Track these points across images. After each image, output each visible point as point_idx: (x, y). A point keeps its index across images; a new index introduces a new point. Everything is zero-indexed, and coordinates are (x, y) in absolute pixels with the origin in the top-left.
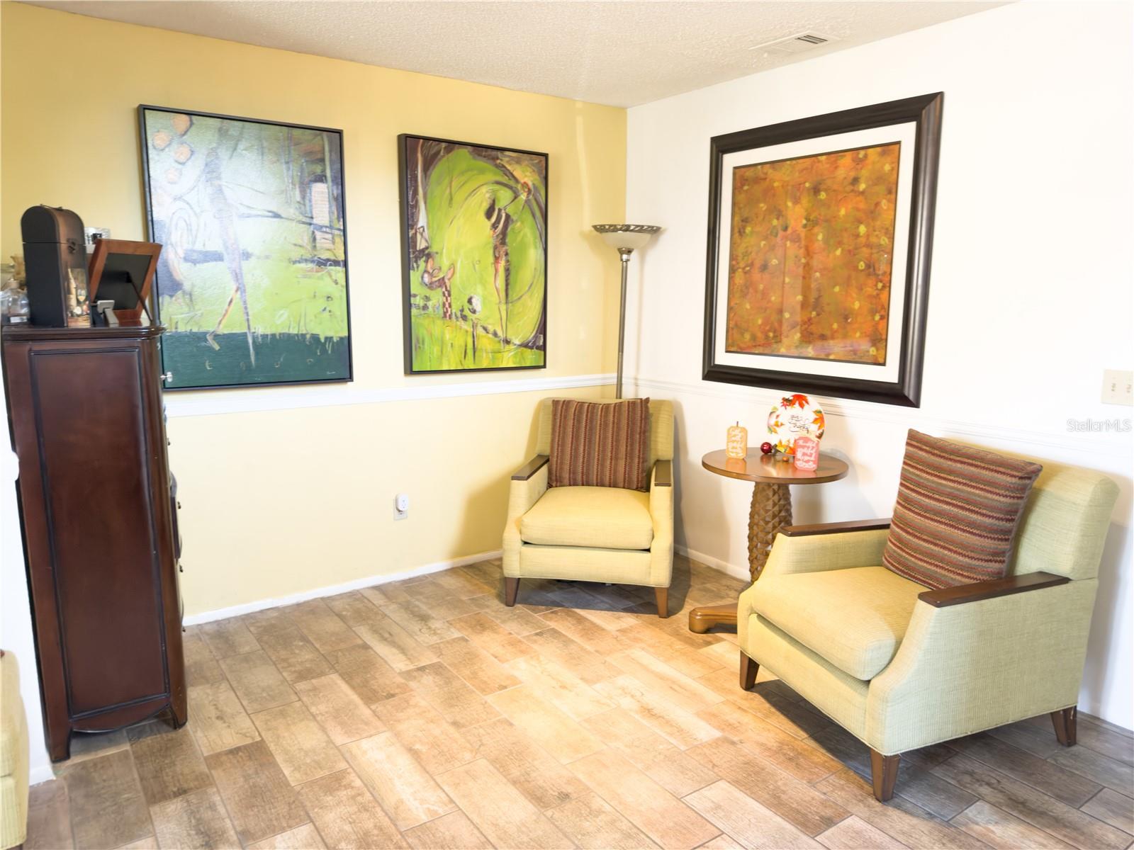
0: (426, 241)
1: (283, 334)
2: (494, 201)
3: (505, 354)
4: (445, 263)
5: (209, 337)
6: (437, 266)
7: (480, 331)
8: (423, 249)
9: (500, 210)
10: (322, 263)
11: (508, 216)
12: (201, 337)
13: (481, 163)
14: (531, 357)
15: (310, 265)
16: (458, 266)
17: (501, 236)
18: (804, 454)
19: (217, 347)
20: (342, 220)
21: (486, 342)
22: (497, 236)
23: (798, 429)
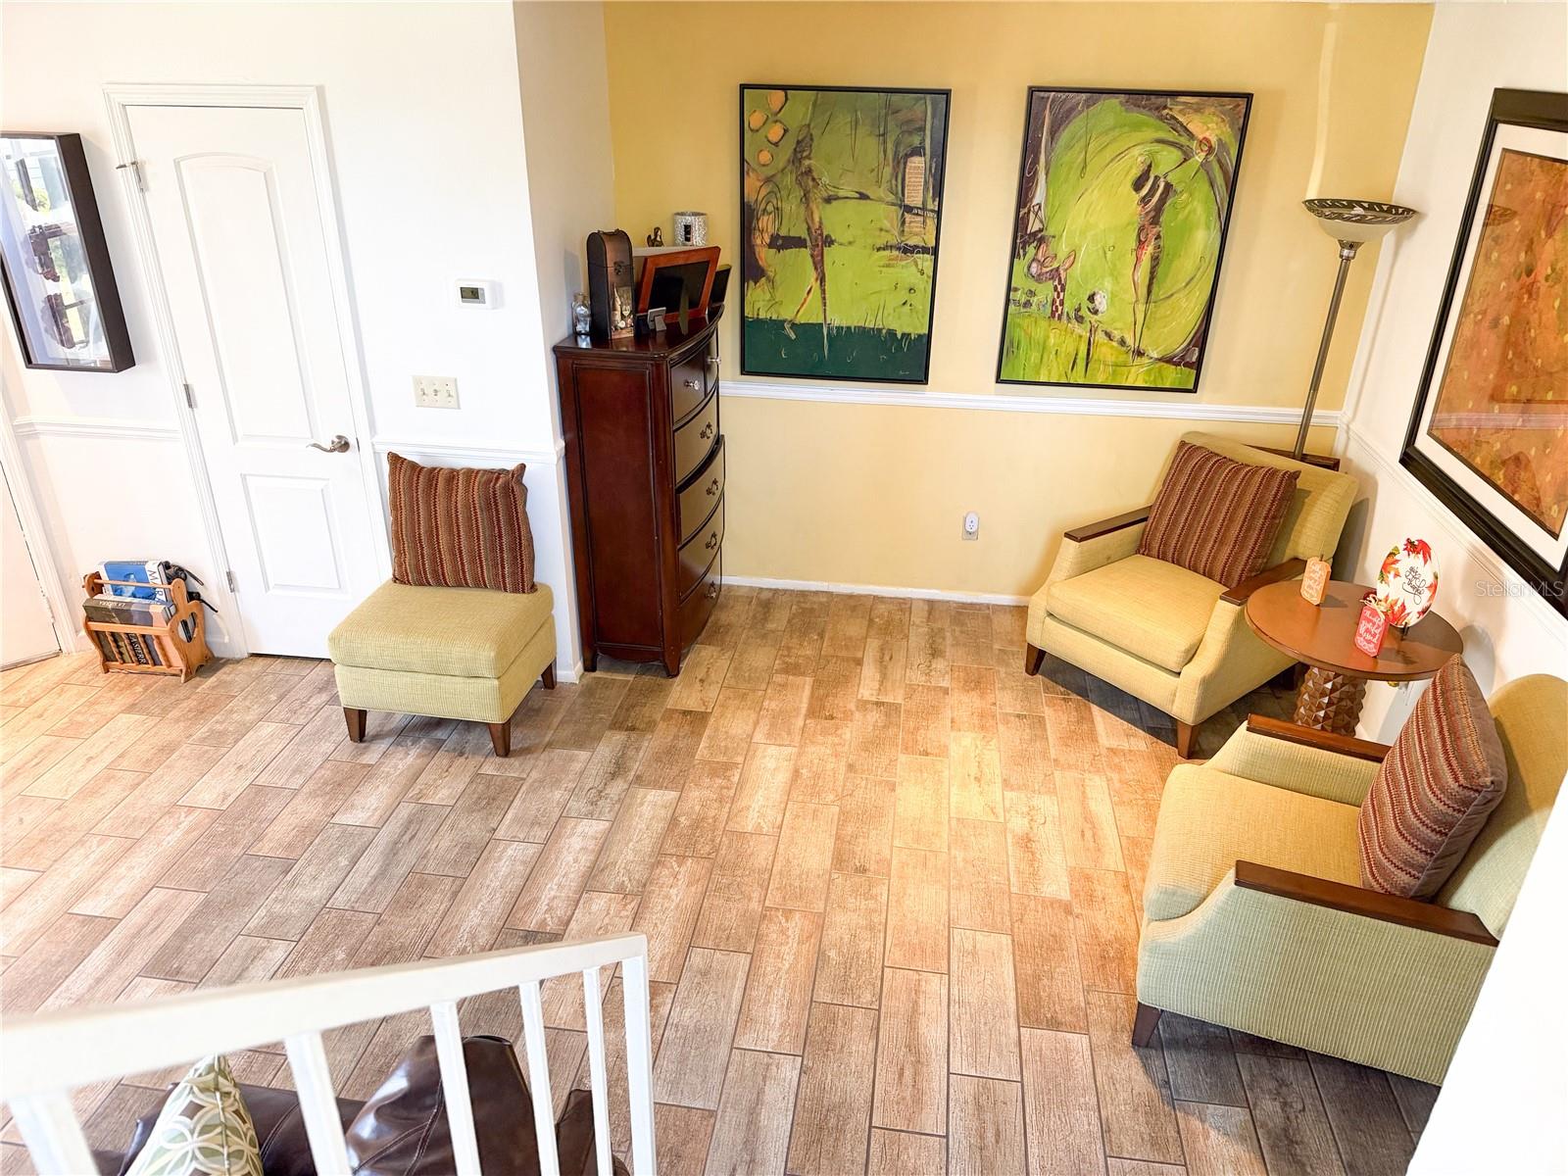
0: (1041, 222)
1: (859, 327)
2: (1150, 166)
3: (1133, 369)
4: (1063, 249)
5: (787, 326)
6: (1051, 252)
7: (1100, 337)
8: (1035, 232)
9: (1157, 178)
10: (907, 250)
11: (1168, 186)
12: (779, 324)
13: (1138, 116)
14: (1172, 375)
15: (895, 253)
16: (1081, 254)
17: (1153, 214)
18: (1367, 631)
19: (793, 336)
20: (937, 199)
21: (1105, 351)
22: (1147, 213)
23: (1411, 590)
